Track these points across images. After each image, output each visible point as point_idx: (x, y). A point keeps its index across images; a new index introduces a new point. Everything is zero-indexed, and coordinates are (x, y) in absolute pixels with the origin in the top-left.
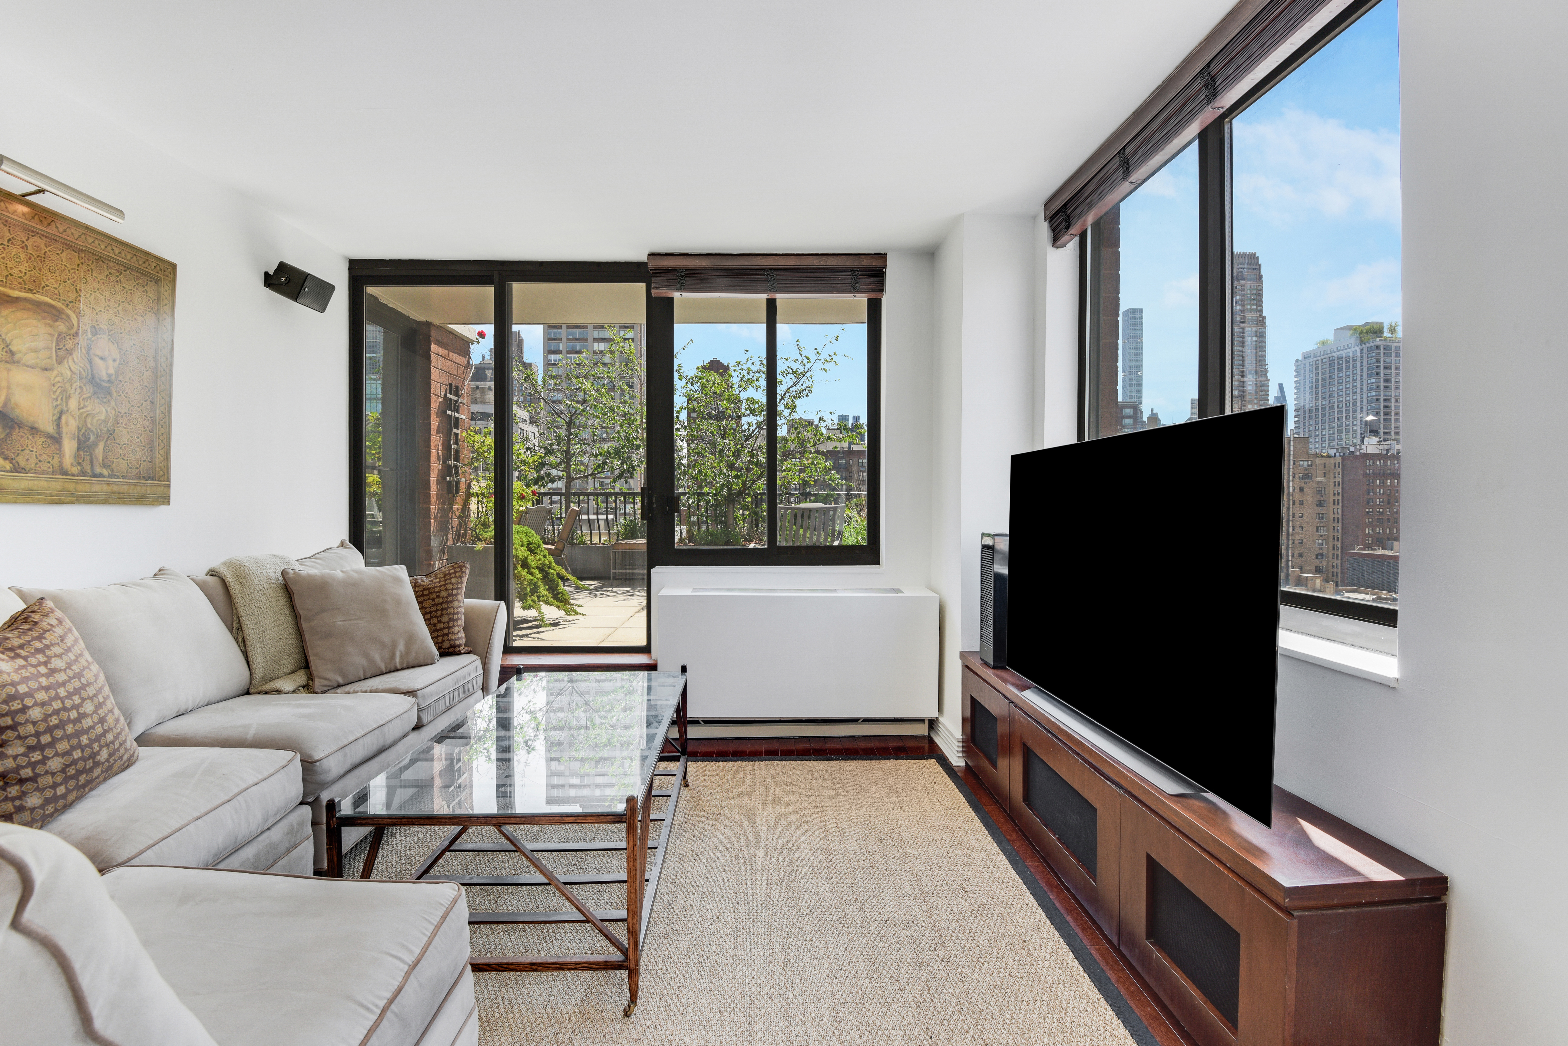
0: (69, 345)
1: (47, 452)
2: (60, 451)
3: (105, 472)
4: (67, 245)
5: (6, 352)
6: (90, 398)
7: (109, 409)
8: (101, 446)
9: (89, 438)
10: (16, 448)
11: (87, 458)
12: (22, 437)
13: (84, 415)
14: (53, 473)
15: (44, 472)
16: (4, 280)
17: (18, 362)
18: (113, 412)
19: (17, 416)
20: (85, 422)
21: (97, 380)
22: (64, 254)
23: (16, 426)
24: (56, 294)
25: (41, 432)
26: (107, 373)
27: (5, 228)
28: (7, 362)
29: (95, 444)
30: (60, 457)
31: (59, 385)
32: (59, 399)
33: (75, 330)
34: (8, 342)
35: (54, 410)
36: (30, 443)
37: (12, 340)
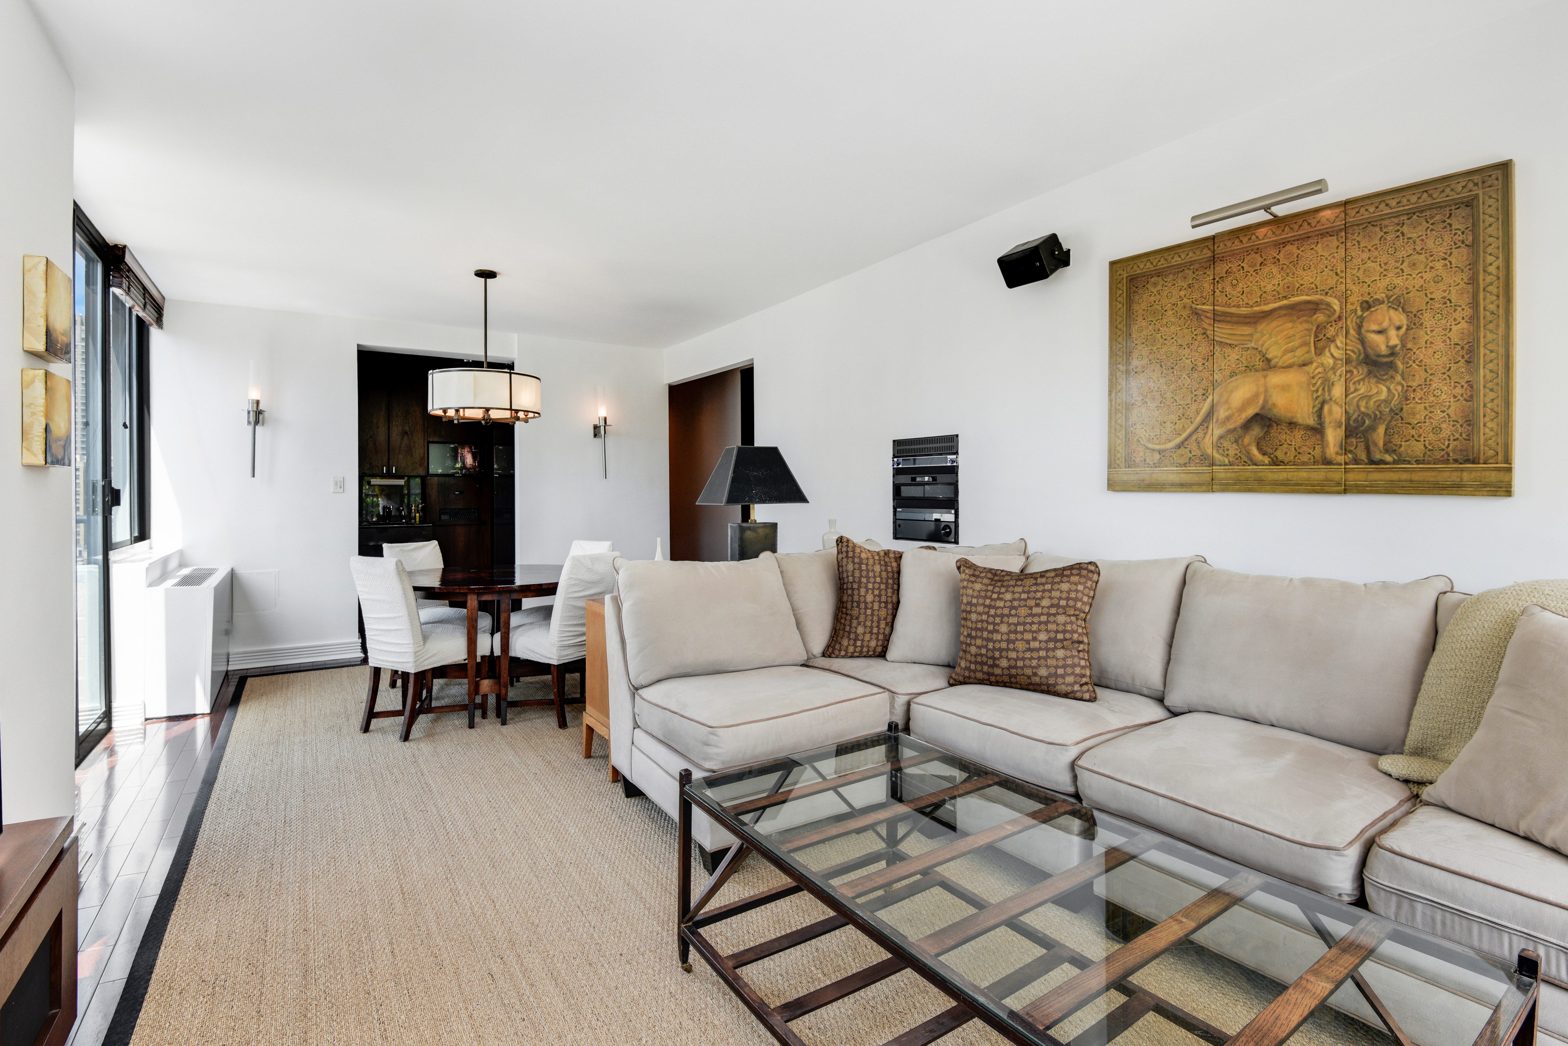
0: (1330, 333)
1: (1307, 444)
2: (1323, 442)
3: (1388, 458)
4: (1321, 234)
5: (1263, 361)
6: (1363, 379)
7: (1392, 387)
8: (1381, 430)
9: (1364, 422)
10: (1275, 444)
11: (1362, 446)
12: (1280, 433)
13: (1356, 400)
14: (1314, 463)
15: (1304, 464)
16: (1259, 300)
17: (1275, 367)
18: (1399, 388)
19: (1274, 415)
20: (1358, 406)
21: (1374, 358)
22: (1320, 245)
23: (1274, 424)
24: (1313, 289)
25: (1300, 425)
26: (1387, 346)
27: (1257, 255)
28: (1264, 370)
29: (1373, 428)
30: (1323, 448)
31: (1320, 376)
32: (1320, 389)
33: (1337, 315)
34: (1264, 352)
35: (1315, 402)
36: (1288, 437)
37: (1267, 350)
